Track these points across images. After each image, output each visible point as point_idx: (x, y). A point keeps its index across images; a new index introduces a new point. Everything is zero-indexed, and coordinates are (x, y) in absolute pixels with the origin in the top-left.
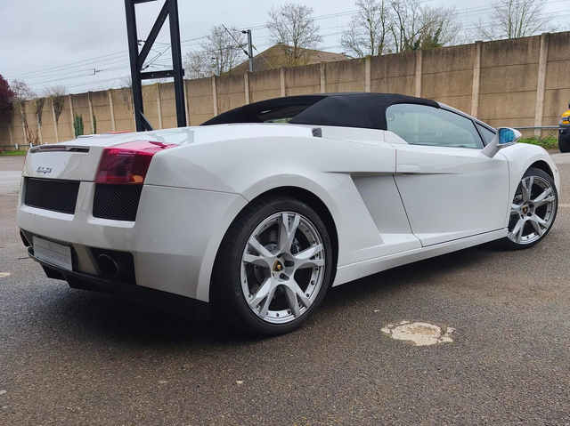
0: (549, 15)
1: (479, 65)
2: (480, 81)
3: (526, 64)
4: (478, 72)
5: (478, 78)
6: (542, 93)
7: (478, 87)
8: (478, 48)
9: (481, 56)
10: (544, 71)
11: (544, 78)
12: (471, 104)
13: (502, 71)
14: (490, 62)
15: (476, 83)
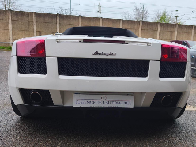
0: (19, 5)
1: (11, 19)
2: (12, 25)
3: (29, 21)
4: (11, 22)
5: (11, 24)
6: (36, 32)
7: (11, 27)
8: (10, 12)
9: (11, 16)
10: (35, 25)
11: (36, 27)
12: (9, 33)
13: (20, 22)
14: (15, 18)
15: (10, 26)
